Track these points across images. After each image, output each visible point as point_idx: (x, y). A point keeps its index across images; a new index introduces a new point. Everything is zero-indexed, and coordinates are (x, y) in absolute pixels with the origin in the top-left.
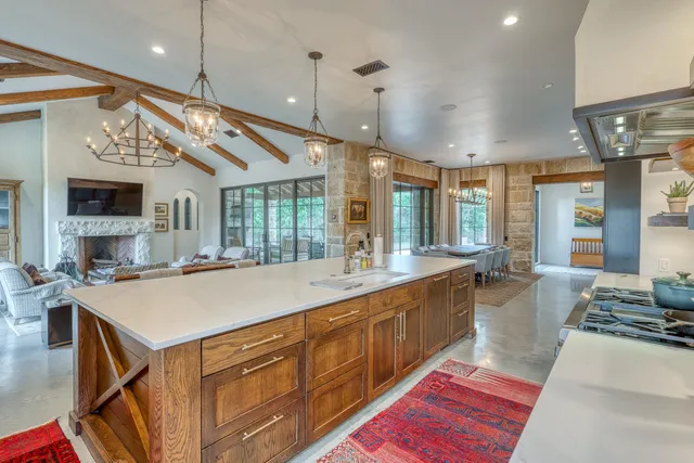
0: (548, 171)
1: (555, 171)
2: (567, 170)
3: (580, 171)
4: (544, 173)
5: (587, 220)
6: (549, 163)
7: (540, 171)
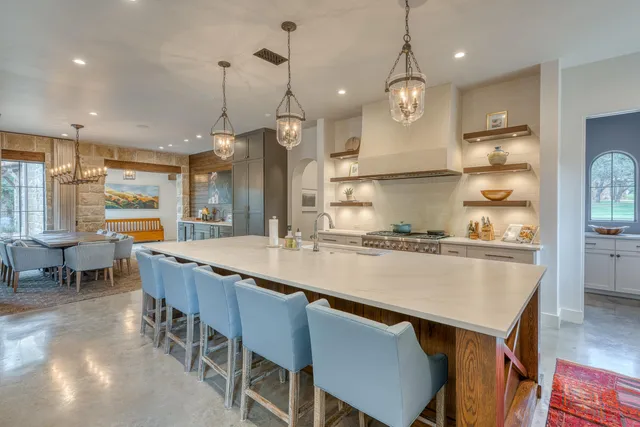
0: (120, 157)
1: (126, 158)
2: (136, 159)
3: (146, 162)
4: (116, 158)
5: (117, 203)
6: (121, 150)
7: (112, 156)
